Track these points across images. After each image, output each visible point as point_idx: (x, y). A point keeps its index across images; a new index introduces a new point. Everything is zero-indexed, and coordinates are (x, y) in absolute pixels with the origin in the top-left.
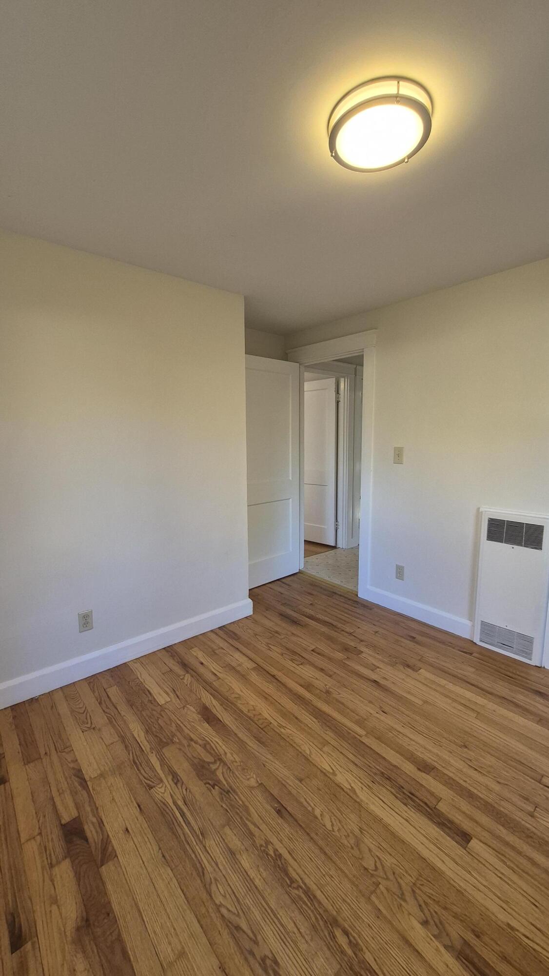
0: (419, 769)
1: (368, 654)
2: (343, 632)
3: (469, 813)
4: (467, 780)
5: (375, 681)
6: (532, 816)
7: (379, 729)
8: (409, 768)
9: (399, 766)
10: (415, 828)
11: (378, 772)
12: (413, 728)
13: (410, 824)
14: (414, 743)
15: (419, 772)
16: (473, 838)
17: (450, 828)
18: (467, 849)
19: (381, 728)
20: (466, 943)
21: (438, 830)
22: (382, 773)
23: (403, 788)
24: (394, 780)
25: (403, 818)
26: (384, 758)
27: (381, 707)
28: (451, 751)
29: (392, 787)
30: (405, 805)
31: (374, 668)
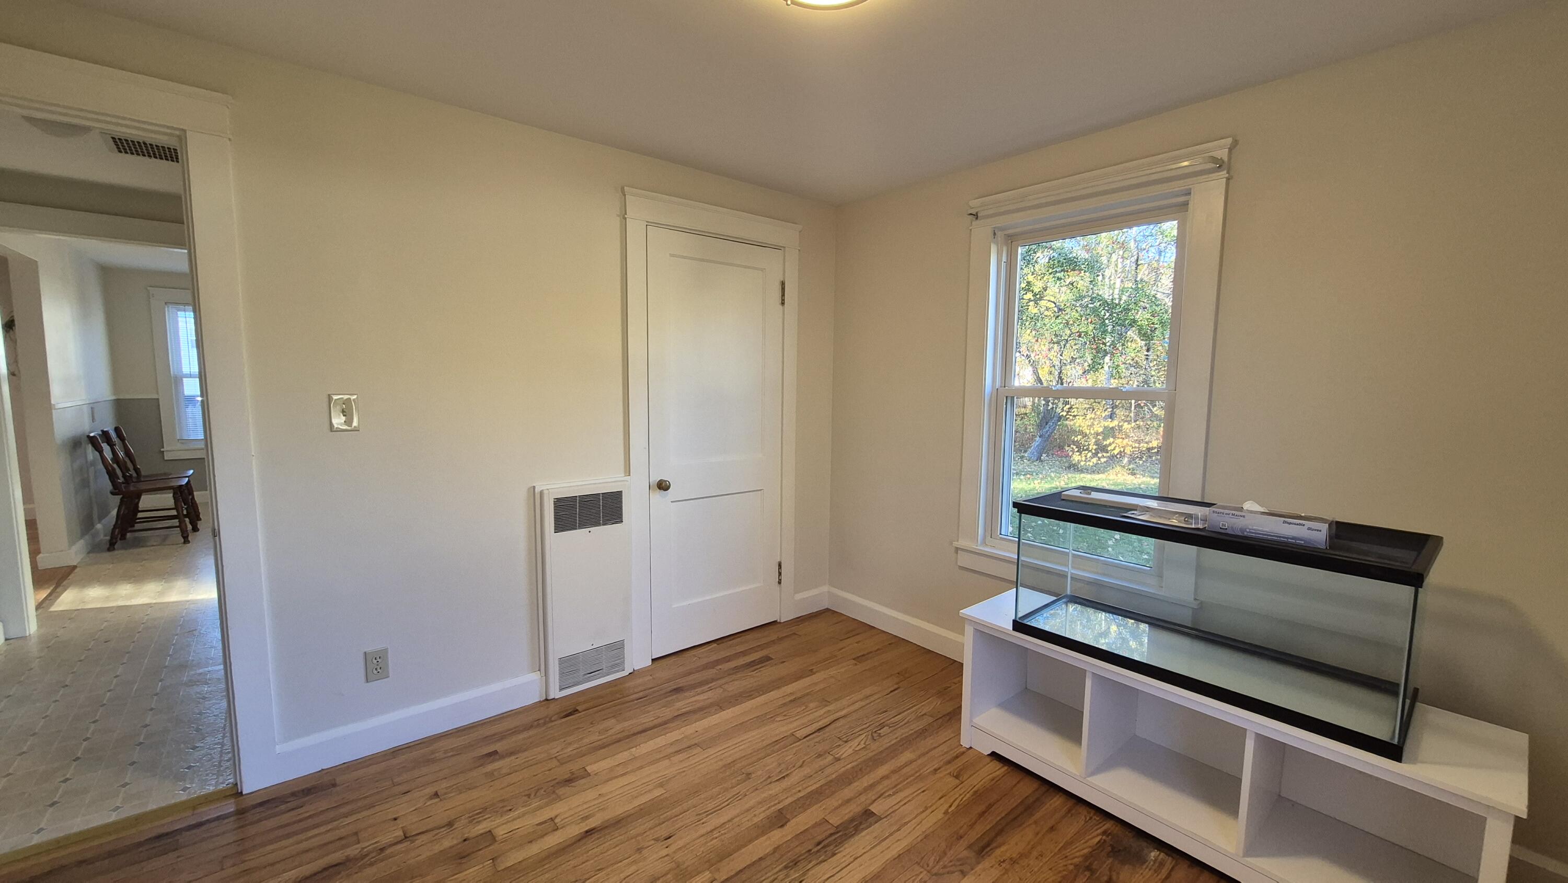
0: (782, 826)
1: (501, 827)
2: (388, 851)
3: (840, 802)
4: (798, 789)
5: (587, 832)
6: (838, 759)
7: (703, 852)
8: (777, 836)
9: (776, 846)
10: (865, 853)
11: (785, 872)
12: (708, 813)
13: (860, 856)
14: (737, 819)
15: (786, 828)
16: (870, 808)
17: (861, 823)
18: (882, 817)
19: (702, 849)
20: (970, 847)
21: (863, 834)
22: (786, 867)
23: (810, 850)
24: (799, 857)
25: (852, 862)
26: (761, 859)
27: (657, 840)
28: (755, 788)
29: (810, 862)
30: (834, 854)
31: (552, 825)
